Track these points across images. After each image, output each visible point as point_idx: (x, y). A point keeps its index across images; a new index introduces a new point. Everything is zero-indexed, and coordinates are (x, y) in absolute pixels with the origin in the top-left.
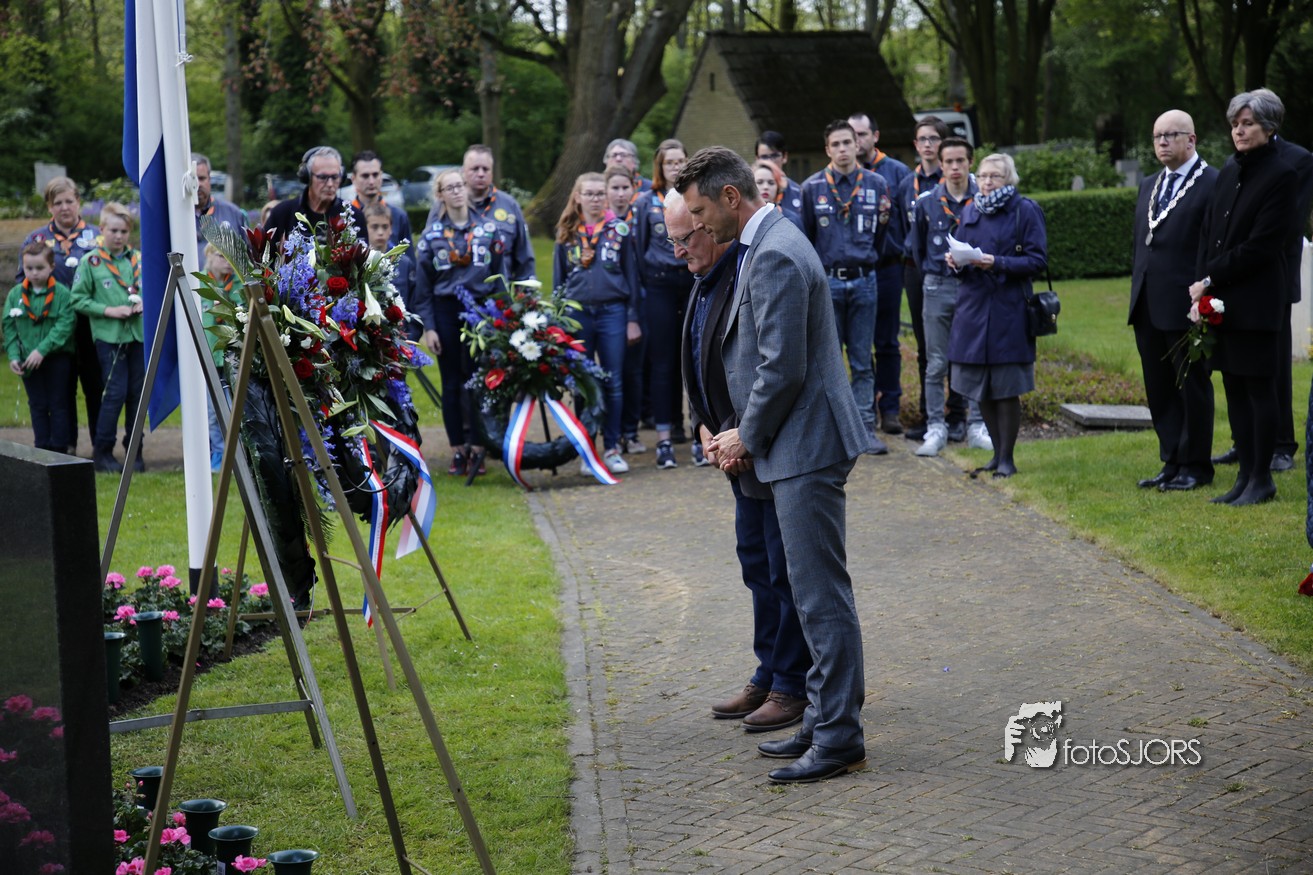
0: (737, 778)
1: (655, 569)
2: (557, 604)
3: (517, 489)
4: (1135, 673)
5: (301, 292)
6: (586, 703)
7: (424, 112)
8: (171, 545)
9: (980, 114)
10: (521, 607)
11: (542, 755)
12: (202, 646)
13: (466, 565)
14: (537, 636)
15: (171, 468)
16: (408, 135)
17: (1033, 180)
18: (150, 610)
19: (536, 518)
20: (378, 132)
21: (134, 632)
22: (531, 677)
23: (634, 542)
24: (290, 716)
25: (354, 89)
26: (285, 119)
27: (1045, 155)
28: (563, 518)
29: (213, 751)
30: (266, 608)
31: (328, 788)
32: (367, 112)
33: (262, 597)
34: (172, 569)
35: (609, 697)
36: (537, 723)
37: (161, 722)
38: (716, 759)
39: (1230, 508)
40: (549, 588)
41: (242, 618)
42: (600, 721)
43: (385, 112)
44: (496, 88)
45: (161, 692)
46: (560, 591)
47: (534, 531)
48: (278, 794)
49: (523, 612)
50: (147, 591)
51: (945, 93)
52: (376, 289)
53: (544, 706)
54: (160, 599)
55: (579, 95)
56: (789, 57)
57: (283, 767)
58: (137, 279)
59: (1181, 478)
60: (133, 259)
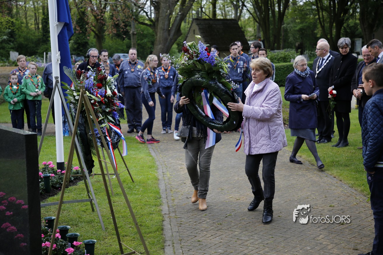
0: (208, 220)
2: (157, 172)
4: (314, 192)
5: (91, 87)
6: (166, 200)
7: (115, 39)
8: (51, 156)
9: (265, 42)
10: (147, 173)
11: (154, 214)
12: (60, 183)
13: (131, 162)
14: (152, 181)
15: (50, 135)
17: (280, 59)
18: (46, 174)
19: (150, 149)
21: (42, 179)
22: (151, 193)
23: (177, 156)
24: (85, 203)
25: (97, 32)
26: (78, 40)
27: (283, 53)
28: (157, 149)
29: (65, 213)
30: (78, 173)
31: (97, 223)
32: (100, 37)
33: (77, 170)
34: (52, 163)
35: (172, 198)
36: (153, 205)
37: (51, 204)
38: (202, 215)
39: (336, 148)
40: (155, 168)
41: (72, 176)
42: (170, 205)
43: (105, 39)
44: (135, 33)
45: (50, 196)
46: (157, 169)
47: (150, 153)
48: (83, 224)
49: (148, 175)
50: (45, 168)
51: (255, 36)
52: (109, 87)
53: (155, 201)
54: (49, 171)
55: (158, 35)
56: (215, 26)
57: (84, 217)
58: (38, 83)
59: (323, 140)
60: (38, 77)
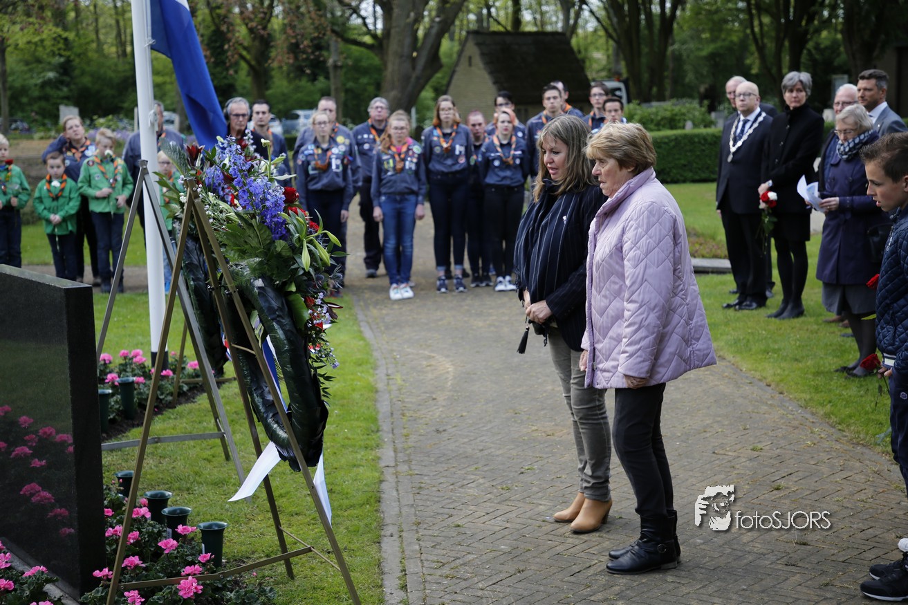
0: (481, 481)
1: (433, 354)
2: (373, 375)
4: (720, 419)
5: (219, 184)
6: (391, 435)
7: (295, 78)
8: (140, 338)
9: (631, 84)
10: (352, 377)
11: (364, 466)
12: (158, 398)
14: (361, 395)
15: (141, 291)
16: (286, 91)
17: (662, 123)
18: (127, 376)
19: (362, 324)
20: (268, 89)
21: (117, 390)
22: (358, 419)
23: (420, 339)
24: (211, 442)
25: (253, 63)
27: (669, 108)
28: (377, 324)
29: (165, 462)
30: (197, 376)
32: (261, 78)
33: (195, 370)
34: (141, 352)
35: (405, 431)
36: (361, 447)
37: (133, 444)
38: (469, 469)
39: (777, 321)
40: (369, 366)
41: (183, 382)
42: (399, 446)
43: (271, 77)
44: (339, 64)
45: (133, 426)
46: (375, 368)
47: (361, 332)
48: (204, 488)
49: (353, 380)
50: (126, 365)
51: (610, 70)
53: (365, 437)
54: (133, 370)
55: (390, 67)
56: (516, 47)
57: (207, 472)
58: (116, 175)
59: (748, 303)
60: (116, 163)
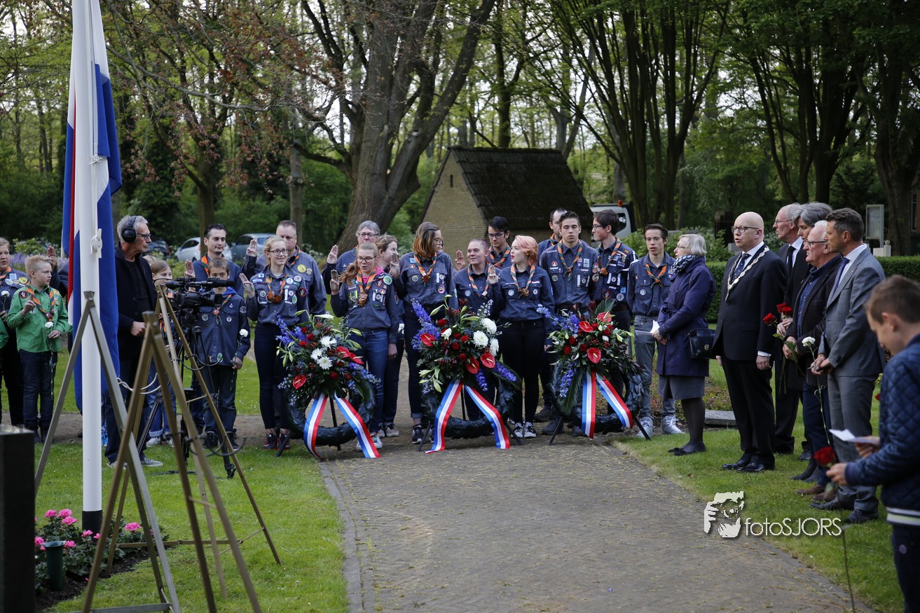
1: (409, 516)
2: (340, 540)
3: (313, 459)
6: (361, 609)
7: (249, 197)
8: (68, 495)
9: (635, 209)
10: (316, 541)
13: (277, 512)
14: (326, 562)
15: (72, 441)
16: (237, 212)
18: (55, 540)
19: (326, 480)
20: (216, 209)
21: (43, 555)
22: (323, 590)
23: (394, 498)
25: (200, 179)
26: (151, 199)
28: (344, 481)
30: (136, 540)
32: (209, 192)
33: (133, 532)
34: (70, 512)
35: (377, 605)
39: (804, 483)
40: (335, 529)
41: (119, 547)
43: (222, 196)
44: (301, 181)
45: (60, 598)
46: (342, 531)
47: (324, 488)
49: (317, 545)
50: (52, 527)
51: (611, 193)
53: (331, 610)
54: (61, 533)
55: (359, 188)
56: (504, 165)
58: (52, 307)
59: (753, 464)
60: (51, 294)
